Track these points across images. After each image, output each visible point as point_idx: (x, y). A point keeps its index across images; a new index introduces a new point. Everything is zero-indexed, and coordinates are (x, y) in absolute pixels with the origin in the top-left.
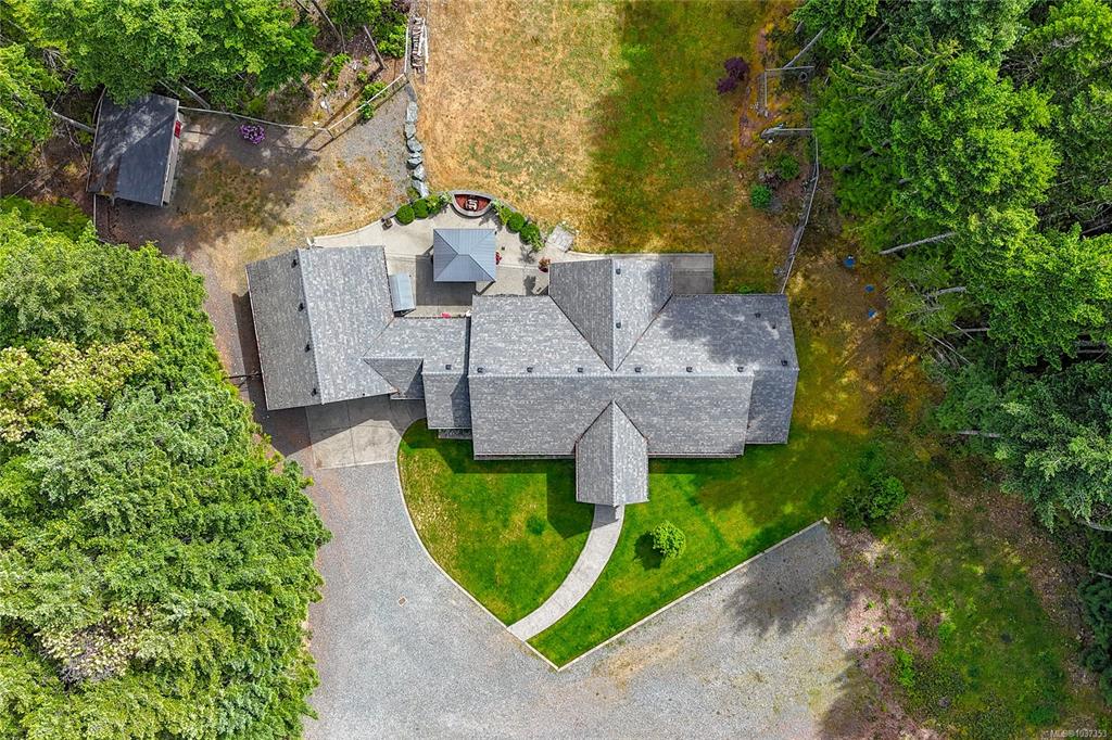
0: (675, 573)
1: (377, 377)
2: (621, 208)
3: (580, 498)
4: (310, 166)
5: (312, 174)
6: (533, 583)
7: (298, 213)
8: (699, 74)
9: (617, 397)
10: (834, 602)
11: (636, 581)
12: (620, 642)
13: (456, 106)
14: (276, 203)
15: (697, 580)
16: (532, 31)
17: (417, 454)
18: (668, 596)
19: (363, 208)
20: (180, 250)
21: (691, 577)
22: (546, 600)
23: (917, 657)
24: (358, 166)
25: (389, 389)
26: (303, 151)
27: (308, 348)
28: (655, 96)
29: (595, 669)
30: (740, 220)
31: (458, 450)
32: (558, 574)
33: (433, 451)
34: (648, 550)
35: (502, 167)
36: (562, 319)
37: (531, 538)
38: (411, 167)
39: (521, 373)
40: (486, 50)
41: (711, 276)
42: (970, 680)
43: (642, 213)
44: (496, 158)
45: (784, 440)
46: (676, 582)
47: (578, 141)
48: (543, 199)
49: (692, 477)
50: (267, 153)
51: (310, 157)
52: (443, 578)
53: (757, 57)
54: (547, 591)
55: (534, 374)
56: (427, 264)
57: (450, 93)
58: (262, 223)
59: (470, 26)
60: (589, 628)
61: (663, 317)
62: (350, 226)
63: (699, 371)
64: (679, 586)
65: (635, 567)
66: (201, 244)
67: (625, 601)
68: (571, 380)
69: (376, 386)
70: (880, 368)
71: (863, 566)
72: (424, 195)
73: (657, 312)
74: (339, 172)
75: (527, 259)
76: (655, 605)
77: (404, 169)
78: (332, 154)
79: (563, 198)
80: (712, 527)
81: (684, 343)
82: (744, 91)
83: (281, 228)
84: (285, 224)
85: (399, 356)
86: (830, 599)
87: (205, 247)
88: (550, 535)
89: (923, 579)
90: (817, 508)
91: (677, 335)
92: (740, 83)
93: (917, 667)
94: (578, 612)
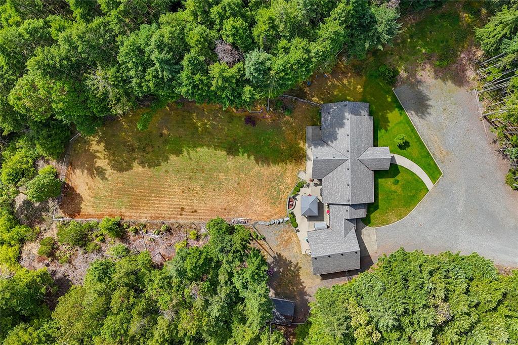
0: (411, 137)
1: (350, 234)
2: (291, 156)
3: (388, 168)
4: (279, 256)
5: (282, 255)
6: (415, 182)
7: (294, 259)
8: (248, 132)
9: (356, 158)
10: (420, 86)
11: (413, 149)
12: (434, 154)
13: (259, 209)
14: (291, 266)
15: (413, 130)
16: (236, 185)
17: (372, 221)
18: (419, 139)
19: (293, 239)
20: (307, 297)
21: (412, 132)
22: (420, 179)
23: (437, 60)
24: (279, 240)
25: (353, 230)
26: (274, 258)
27: (342, 255)
28: (256, 146)
29: (442, 162)
30: (295, 118)
31: (371, 207)
32: (412, 175)
33: (371, 216)
34: (404, 146)
35: (278, 194)
36: (330, 175)
37: (400, 183)
38: (279, 223)
39: (349, 188)
40: (241, 199)
41: (314, 127)
42: (444, 43)
43: (293, 149)
44: (276, 196)
45: (368, 104)
46: (414, 137)
47: (270, 170)
48: (289, 181)
49: (379, 132)
50: (275, 269)
51: (276, 256)
52: (413, 212)
53: (244, 114)
54: (417, 178)
55: (350, 184)
56: (311, 218)
57: (255, 211)
58: (298, 270)
59: (234, 205)
60: (429, 164)
61: (329, 143)
62: (298, 243)
63: (349, 132)
64: (415, 136)
65: (409, 150)
66: (305, 290)
67: (420, 153)
68: (351, 172)
69: (352, 234)
70: (343, 73)
71: (408, 77)
72: (288, 219)
73: (328, 145)
74: (281, 246)
75: (308, 186)
76: (421, 143)
77: (280, 225)
78: (275, 249)
79: (288, 174)
80: (395, 125)
81: (338, 136)
82: (254, 118)
83: (299, 265)
84: (298, 263)
85: (343, 226)
86: (419, 87)
87: (305, 289)
88: (399, 177)
89: (412, 58)
90: (389, 92)
91: (336, 139)
92: (252, 119)
93: (440, 60)
94: (424, 168)
